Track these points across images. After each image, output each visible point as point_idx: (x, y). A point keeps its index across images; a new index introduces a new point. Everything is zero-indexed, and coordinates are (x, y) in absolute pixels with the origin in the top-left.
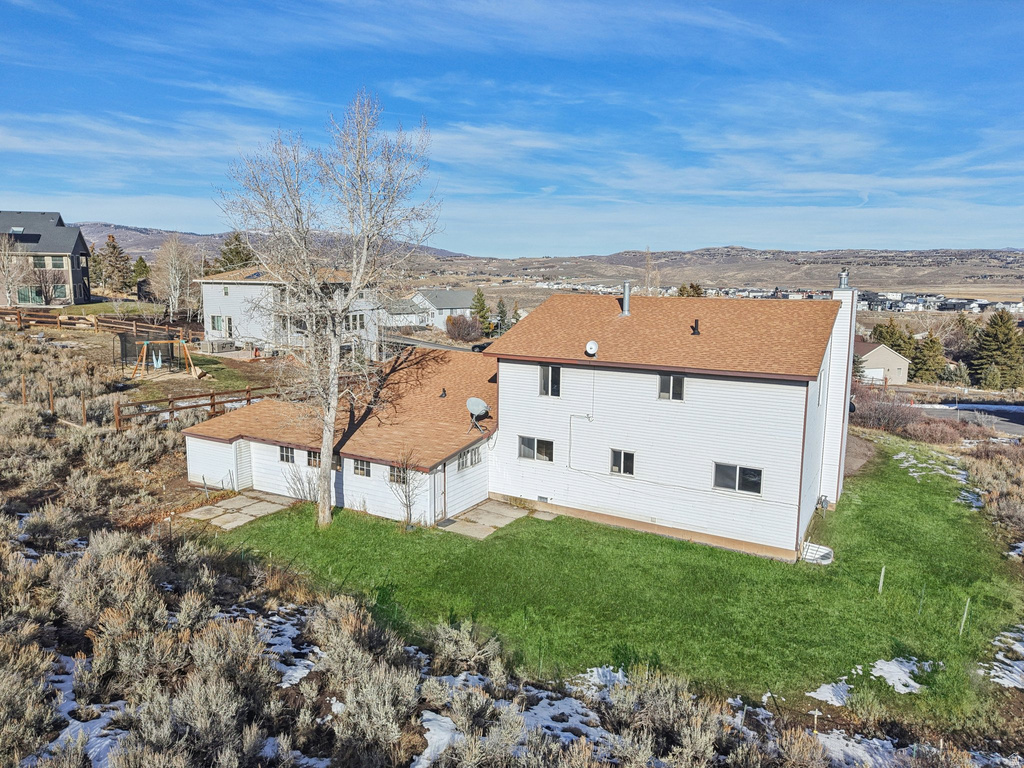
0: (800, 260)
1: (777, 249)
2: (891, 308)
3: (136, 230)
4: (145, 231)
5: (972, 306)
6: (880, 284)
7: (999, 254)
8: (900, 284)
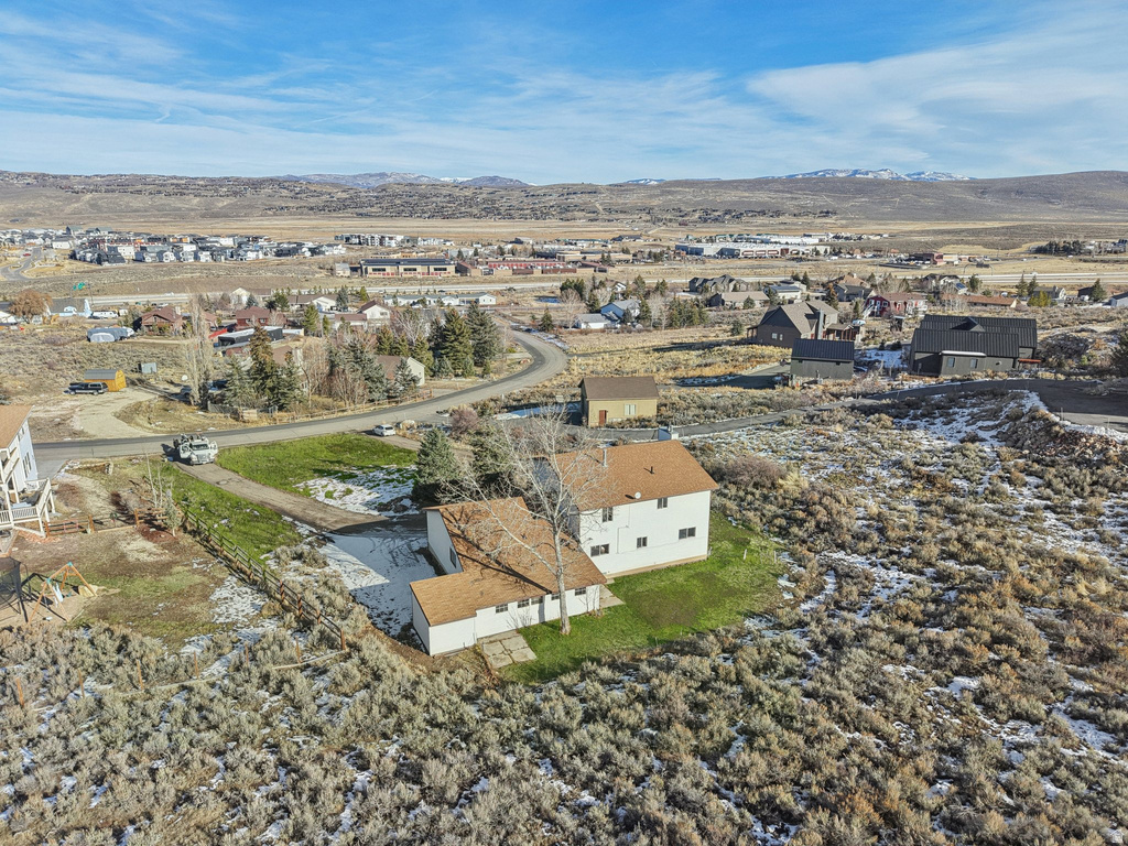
0: (76, 187)
6: (183, 217)
7: (286, 184)
8: (203, 216)
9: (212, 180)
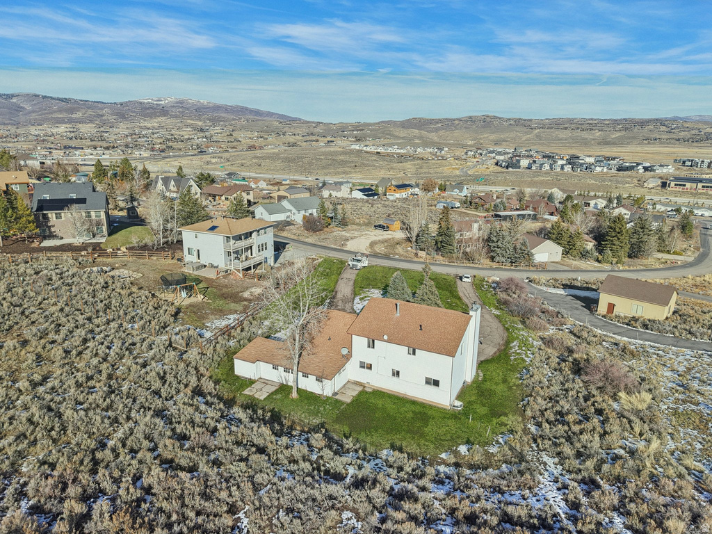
0: (533, 126)
1: (518, 117)
2: (586, 169)
3: (58, 99)
4: (65, 100)
5: (639, 168)
6: (586, 144)
7: (666, 123)
8: (599, 144)
9: (615, 120)
